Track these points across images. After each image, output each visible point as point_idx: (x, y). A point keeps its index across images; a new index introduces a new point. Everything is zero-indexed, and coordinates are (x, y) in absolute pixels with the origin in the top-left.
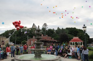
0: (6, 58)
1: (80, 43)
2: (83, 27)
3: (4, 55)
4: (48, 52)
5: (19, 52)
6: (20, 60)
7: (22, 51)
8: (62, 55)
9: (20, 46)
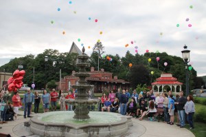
0: (12, 119)
1: (175, 87)
2: (183, 52)
3: (7, 113)
4: (104, 107)
5: (40, 107)
6: (43, 125)
7: (47, 104)
8: (136, 114)
9: (44, 94)
